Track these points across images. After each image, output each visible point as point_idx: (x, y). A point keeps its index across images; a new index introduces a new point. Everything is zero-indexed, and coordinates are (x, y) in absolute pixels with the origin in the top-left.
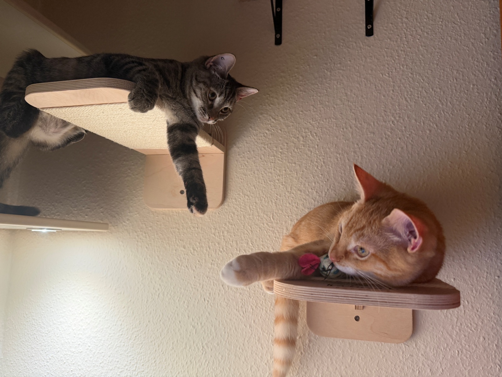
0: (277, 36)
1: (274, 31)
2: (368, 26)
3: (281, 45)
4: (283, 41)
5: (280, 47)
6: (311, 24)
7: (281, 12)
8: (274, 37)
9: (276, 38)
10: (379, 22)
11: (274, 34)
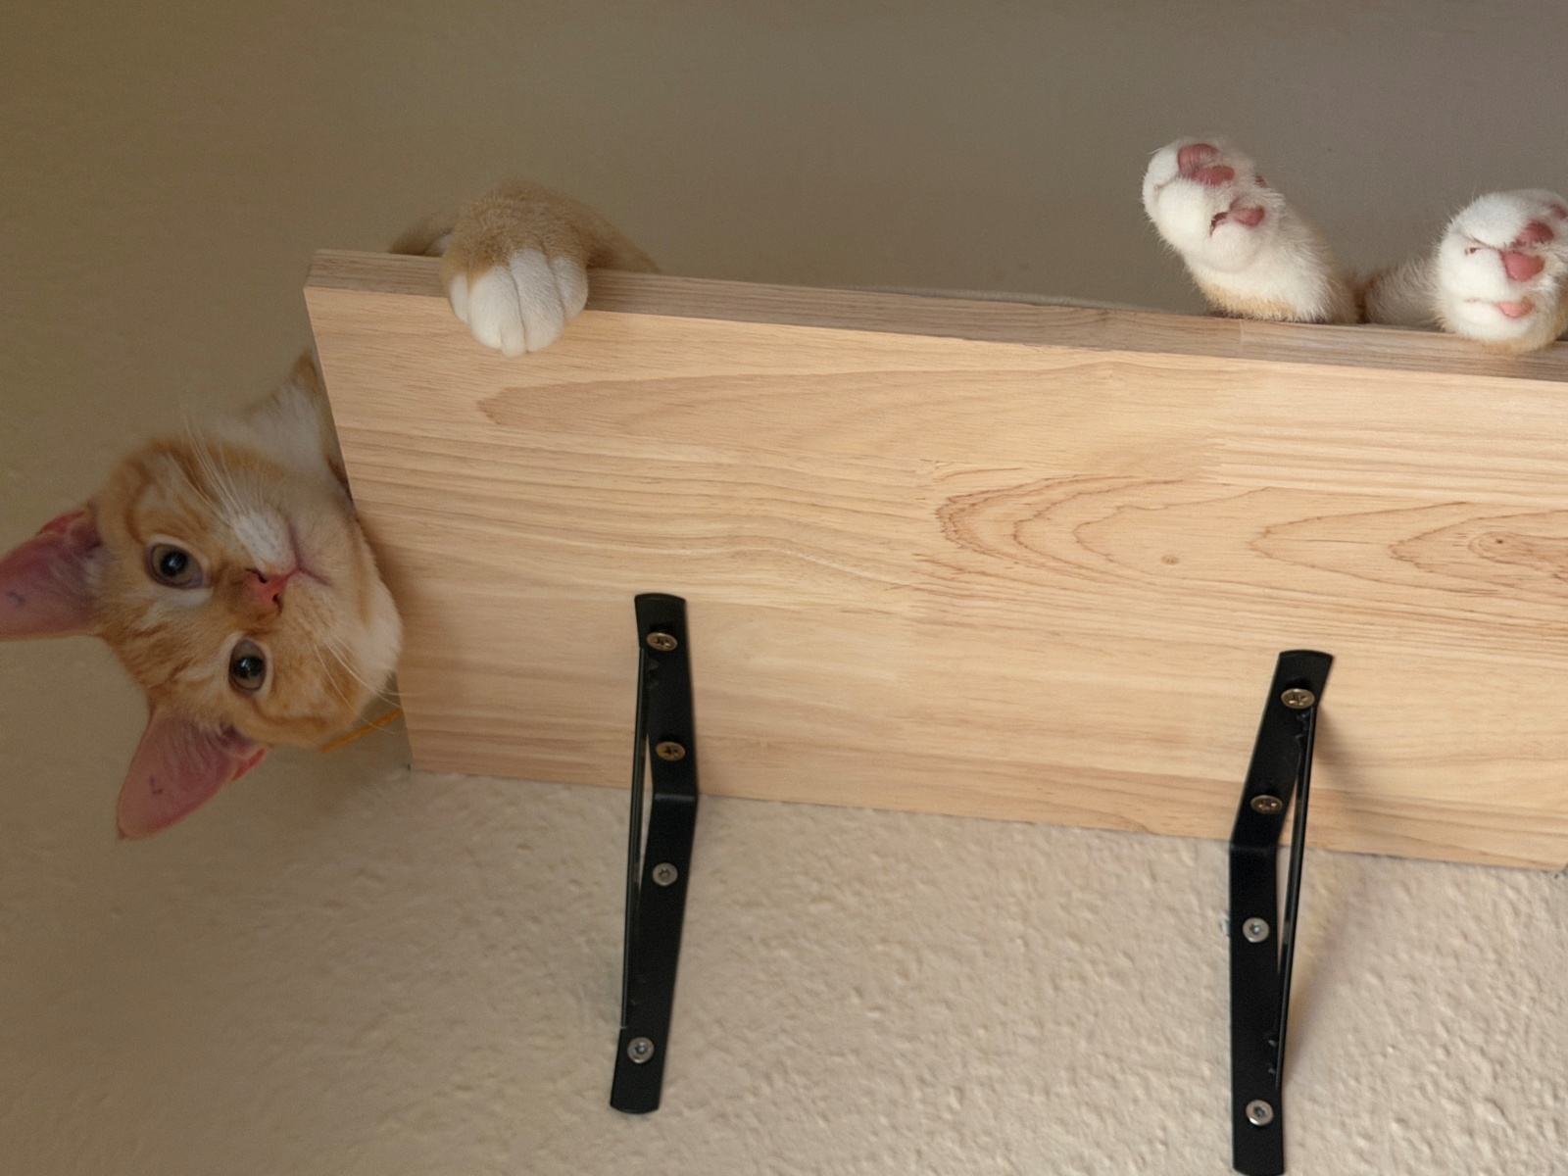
0: (631, 1052)
1: (616, 1010)
2: (1250, 1109)
3: (654, 1116)
4: (669, 1093)
5: (638, 1126)
6: (876, 1015)
7: (677, 893)
8: (612, 1049)
9: (622, 1061)
10: (1320, 1089)
11: (614, 1029)
